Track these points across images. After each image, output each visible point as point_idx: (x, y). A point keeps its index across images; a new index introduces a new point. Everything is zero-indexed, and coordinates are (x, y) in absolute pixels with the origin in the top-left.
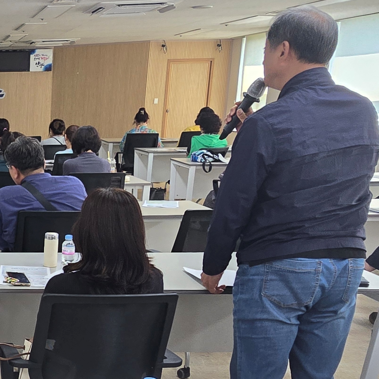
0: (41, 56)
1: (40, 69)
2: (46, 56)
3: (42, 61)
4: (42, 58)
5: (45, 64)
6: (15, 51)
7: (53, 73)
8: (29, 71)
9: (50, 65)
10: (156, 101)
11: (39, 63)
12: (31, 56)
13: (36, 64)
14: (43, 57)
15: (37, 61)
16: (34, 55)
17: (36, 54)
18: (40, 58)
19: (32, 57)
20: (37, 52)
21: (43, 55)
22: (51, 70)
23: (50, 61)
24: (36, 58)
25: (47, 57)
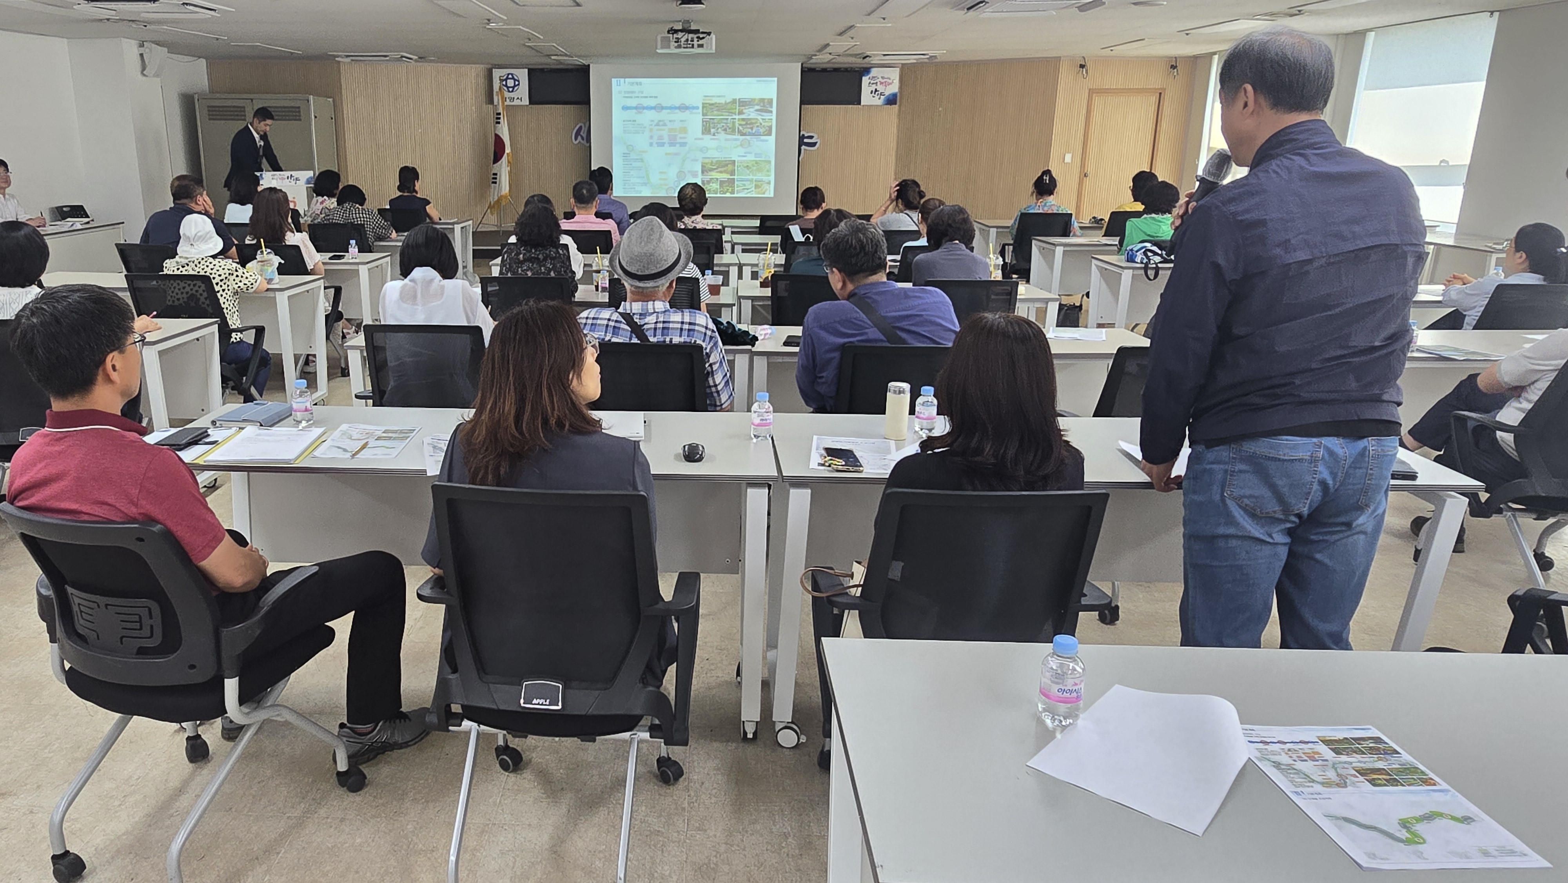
0: (880, 79)
1: (878, 101)
2: (888, 80)
3: (880, 88)
4: (881, 83)
5: (887, 94)
6: (836, 70)
7: (900, 106)
8: (860, 104)
9: (895, 95)
10: (1068, 158)
11: (876, 90)
12: (864, 78)
13: (872, 92)
14: (883, 81)
15: (873, 88)
16: (868, 77)
17: (871, 75)
18: (879, 83)
19: (865, 80)
20: (874, 72)
21: (882, 78)
22: (895, 104)
23: (894, 88)
24: (872, 82)
25: (890, 81)
